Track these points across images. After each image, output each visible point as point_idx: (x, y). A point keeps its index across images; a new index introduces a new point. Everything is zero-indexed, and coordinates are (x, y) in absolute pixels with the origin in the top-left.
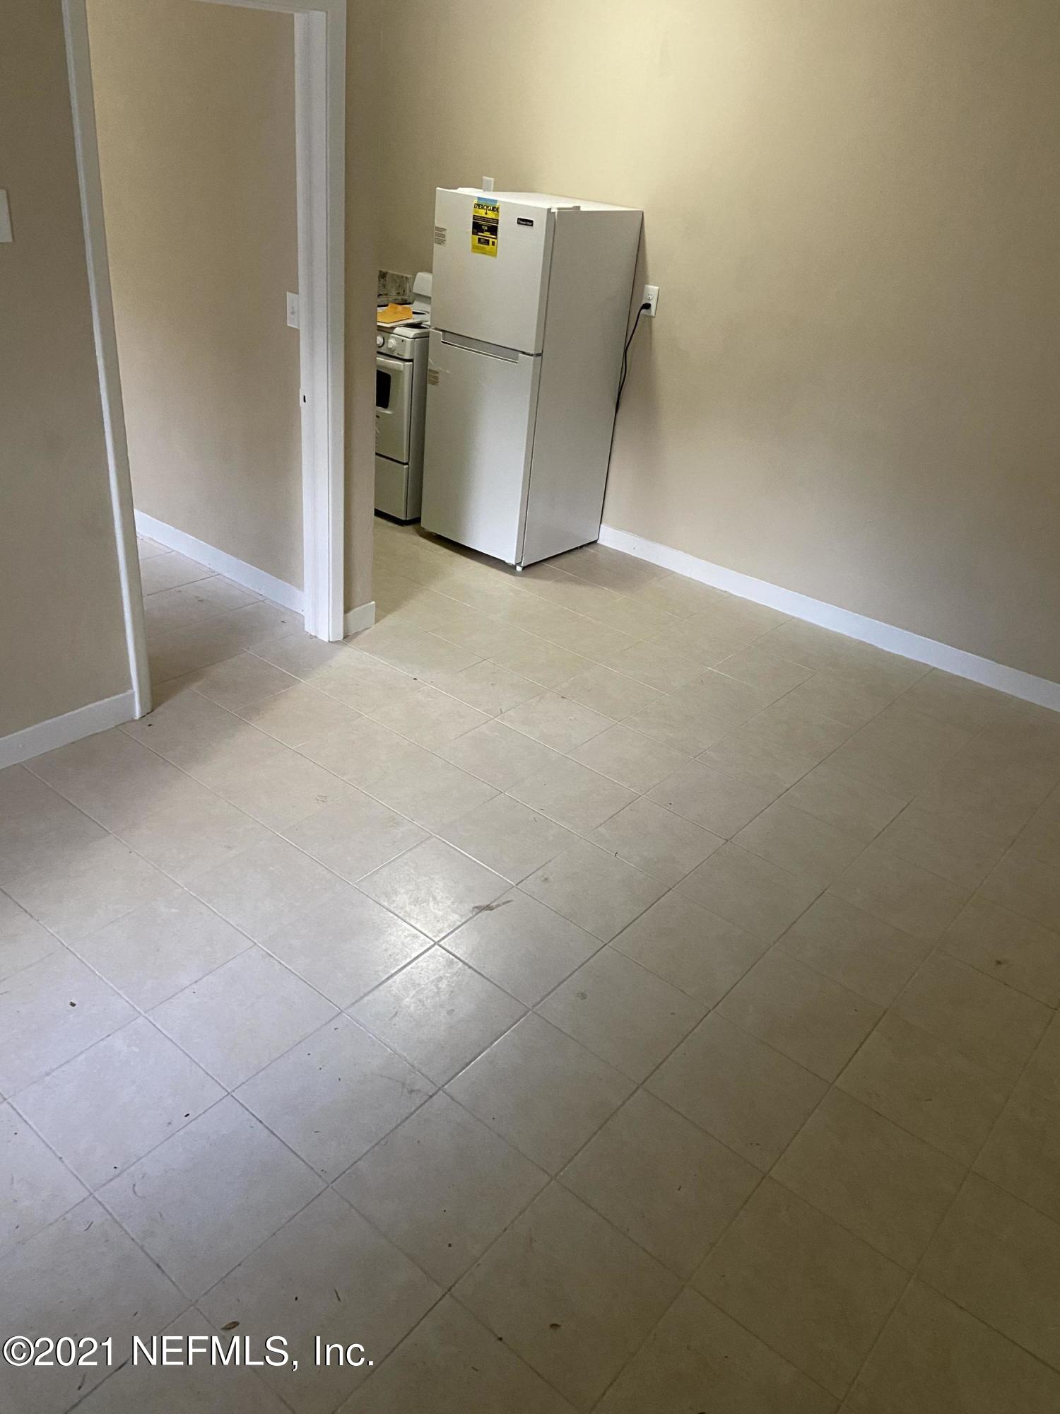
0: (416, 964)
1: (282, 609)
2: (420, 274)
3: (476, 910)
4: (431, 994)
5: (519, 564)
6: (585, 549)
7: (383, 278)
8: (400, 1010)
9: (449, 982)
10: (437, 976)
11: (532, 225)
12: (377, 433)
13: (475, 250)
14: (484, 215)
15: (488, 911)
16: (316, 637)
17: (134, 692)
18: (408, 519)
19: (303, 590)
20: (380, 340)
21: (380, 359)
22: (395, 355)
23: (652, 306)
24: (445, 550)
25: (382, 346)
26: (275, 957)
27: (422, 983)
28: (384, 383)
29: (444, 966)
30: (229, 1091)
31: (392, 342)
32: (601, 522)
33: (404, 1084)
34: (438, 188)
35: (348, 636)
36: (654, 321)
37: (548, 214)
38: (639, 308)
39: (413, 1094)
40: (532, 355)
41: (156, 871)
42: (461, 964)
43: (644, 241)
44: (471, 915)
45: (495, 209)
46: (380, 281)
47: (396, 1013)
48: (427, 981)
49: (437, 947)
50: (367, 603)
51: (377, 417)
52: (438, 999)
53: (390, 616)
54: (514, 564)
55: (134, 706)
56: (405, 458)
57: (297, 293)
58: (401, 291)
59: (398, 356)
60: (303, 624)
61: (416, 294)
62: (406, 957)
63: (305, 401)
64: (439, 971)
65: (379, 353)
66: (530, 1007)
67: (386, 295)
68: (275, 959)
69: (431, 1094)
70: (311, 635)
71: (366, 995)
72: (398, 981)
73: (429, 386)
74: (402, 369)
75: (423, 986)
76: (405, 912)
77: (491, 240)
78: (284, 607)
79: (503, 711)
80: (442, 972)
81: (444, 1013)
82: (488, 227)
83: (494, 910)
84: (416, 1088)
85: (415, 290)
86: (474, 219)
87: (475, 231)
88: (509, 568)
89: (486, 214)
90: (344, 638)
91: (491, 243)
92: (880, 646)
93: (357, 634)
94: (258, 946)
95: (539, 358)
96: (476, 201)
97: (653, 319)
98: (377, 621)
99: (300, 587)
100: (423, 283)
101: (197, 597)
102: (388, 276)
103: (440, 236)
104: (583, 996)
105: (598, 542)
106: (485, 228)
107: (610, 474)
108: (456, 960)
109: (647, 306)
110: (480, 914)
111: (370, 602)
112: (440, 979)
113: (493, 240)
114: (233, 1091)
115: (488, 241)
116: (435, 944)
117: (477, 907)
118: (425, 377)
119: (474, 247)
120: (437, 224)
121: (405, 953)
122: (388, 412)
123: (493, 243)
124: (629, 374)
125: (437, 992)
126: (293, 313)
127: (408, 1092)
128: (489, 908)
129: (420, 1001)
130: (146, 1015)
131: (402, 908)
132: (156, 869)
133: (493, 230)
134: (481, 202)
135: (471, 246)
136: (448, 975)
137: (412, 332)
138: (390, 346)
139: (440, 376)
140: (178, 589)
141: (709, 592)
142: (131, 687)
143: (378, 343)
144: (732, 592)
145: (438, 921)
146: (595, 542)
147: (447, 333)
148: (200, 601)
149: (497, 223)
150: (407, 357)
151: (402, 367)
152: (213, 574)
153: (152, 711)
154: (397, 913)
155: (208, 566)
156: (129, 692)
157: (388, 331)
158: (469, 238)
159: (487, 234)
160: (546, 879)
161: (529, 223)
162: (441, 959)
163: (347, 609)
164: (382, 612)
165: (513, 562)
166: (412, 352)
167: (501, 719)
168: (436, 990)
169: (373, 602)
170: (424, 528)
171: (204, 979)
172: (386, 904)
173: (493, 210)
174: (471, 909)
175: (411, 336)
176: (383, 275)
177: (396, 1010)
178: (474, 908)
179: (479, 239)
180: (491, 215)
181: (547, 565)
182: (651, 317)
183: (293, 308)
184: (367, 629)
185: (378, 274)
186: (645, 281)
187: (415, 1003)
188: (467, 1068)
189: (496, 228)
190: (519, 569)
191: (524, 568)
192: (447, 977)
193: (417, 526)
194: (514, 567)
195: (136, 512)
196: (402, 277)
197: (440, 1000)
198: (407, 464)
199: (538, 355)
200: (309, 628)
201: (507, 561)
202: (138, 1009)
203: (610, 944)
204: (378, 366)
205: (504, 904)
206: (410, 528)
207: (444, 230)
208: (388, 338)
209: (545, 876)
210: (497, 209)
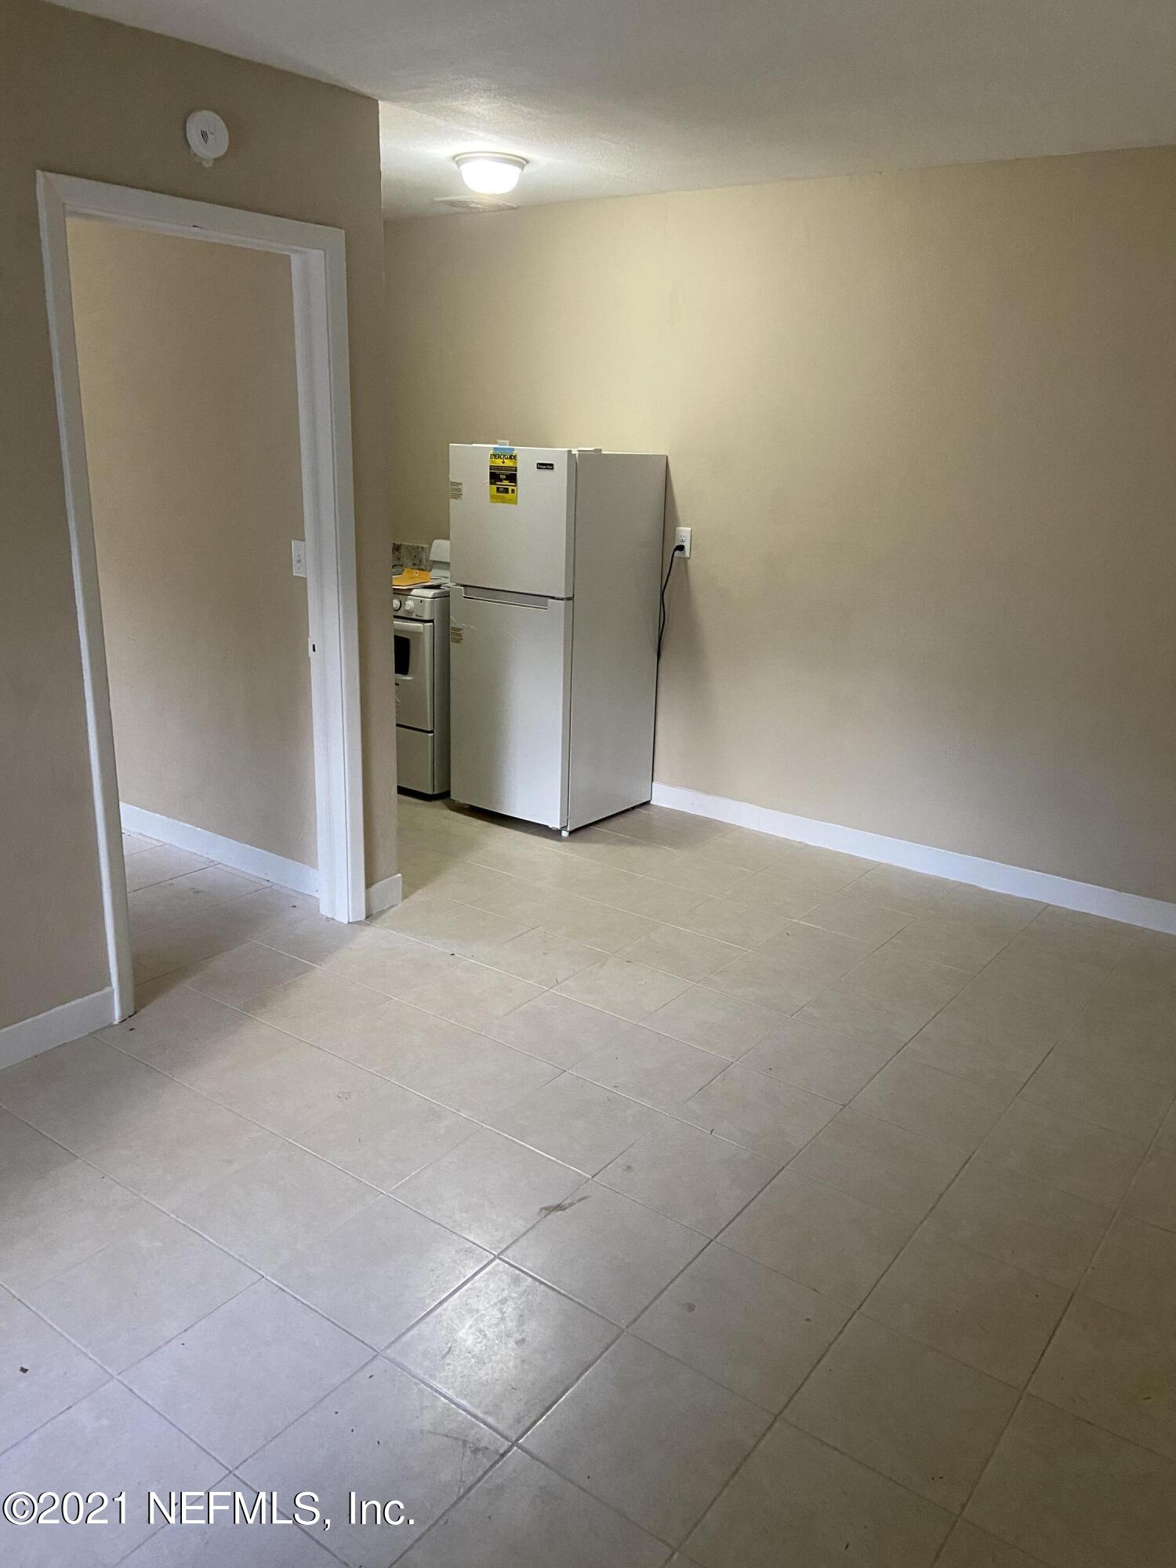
0: (473, 1284)
1: (293, 893)
2: (436, 542)
3: (543, 1211)
4: (495, 1321)
5: (564, 828)
6: (637, 810)
7: (397, 551)
8: (454, 1345)
9: (517, 1303)
10: (500, 1298)
11: (553, 469)
12: (397, 702)
13: (495, 500)
14: (501, 465)
15: (560, 1212)
16: (333, 919)
17: (113, 990)
18: (435, 793)
19: (318, 869)
20: (396, 603)
21: (397, 622)
22: (414, 617)
23: (686, 547)
24: (480, 822)
25: (399, 609)
26: (288, 1291)
27: (481, 1308)
28: (403, 650)
29: (509, 1285)
30: (231, 1469)
31: (410, 604)
32: (652, 781)
33: (465, 1442)
34: (451, 444)
35: (371, 915)
36: (690, 562)
37: (568, 456)
38: (673, 550)
39: (480, 1455)
40: (562, 599)
41: (135, 1198)
42: (530, 1279)
43: (670, 481)
44: (539, 1218)
45: (512, 457)
46: (393, 553)
47: (450, 1348)
48: (487, 1306)
49: (497, 1261)
50: (391, 876)
51: (397, 684)
52: (503, 1327)
53: (420, 891)
54: (559, 827)
55: (113, 1008)
56: (429, 726)
57: (304, 540)
58: (418, 562)
59: (417, 618)
60: (318, 908)
61: (435, 562)
62: (458, 1278)
63: (314, 650)
64: (503, 1290)
65: (395, 617)
66: (624, 1327)
67: (401, 566)
68: (288, 1293)
69: (502, 1452)
70: (327, 918)
71: (409, 1329)
72: (449, 1308)
73: (452, 644)
74: (422, 630)
75: (482, 1312)
76: (455, 1221)
77: (510, 488)
78: (295, 891)
79: (559, 980)
80: (506, 1292)
81: (512, 1344)
82: (507, 476)
83: (567, 1210)
84: (482, 1445)
85: (432, 557)
86: (490, 469)
87: (493, 481)
88: (554, 834)
89: (503, 462)
90: (367, 917)
91: (510, 491)
92: (984, 887)
93: (383, 912)
94: (266, 1279)
95: (571, 602)
96: (492, 452)
97: (689, 561)
98: (405, 897)
99: (314, 865)
100: (440, 549)
101: (192, 889)
102: (402, 548)
103: (456, 491)
104: (691, 1308)
105: (651, 802)
106: (503, 478)
107: (658, 728)
108: (523, 1275)
109: (681, 548)
110: (550, 1217)
111: (395, 874)
112: (504, 1301)
113: (513, 488)
114: (237, 1468)
115: (507, 489)
116: (495, 1257)
117: (546, 1208)
118: (447, 635)
119: (492, 497)
120: (452, 479)
121: (457, 1272)
122: (408, 678)
123: (513, 491)
124: (668, 620)
125: (502, 1318)
126: (299, 561)
127: (472, 1452)
128: (559, 1207)
129: (480, 1331)
130: (119, 1377)
131: (450, 1217)
132: (136, 1195)
133: (512, 478)
134: (496, 452)
135: (489, 497)
136: (515, 1295)
137: (430, 593)
138: (408, 608)
139: (464, 634)
140: (170, 882)
141: (782, 844)
142: (110, 984)
143: (395, 606)
144: (807, 842)
145: (497, 1229)
146: (647, 803)
147: (468, 588)
148: (195, 892)
149: (516, 471)
150: (426, 617)
151: (422, 628)
152: (212, 864)
153: (136, 1013)
154: (443, 1223)
155: (206, 856)
156: (107, 990)
157: (404, 593)
158: (486, 488)
159: (506, 482)
160: (629, 1167)
161: (549, 467)
162: (505, 1277)
163: (369, 884)
164: (410, 887)
165: (558, 827)
166: (432, 610)
167: (556, 990)
168: (500, 1316)
169: (399, 875)
170: (454, 800)
171: (197, 1326)
172: (428, 1214)
173: (511, 458)
174: (538, 1210)
175: (430, 596)
176: (397, 548)
177: (449, 1345)
178: (542, 1209)
179: (498, 489)
180: (508, 463)
181: (596, 828)
182: (685, 559)
183: (299, 556)
184: (393, 906)
185: (391, 546)
186: (676, 523)
187: (474, 1333)
188: (549, 1413)
189: (515, 475)
190: (565, 834)
191: (571, 833)
192: (514, 1298)
193: (446, 800)
194: (559, 832)
195: (121, 804)
196: (418, 547)
197: (505, 1327)
198: (431, 732)
199: (568, 599)
200: (325, 911)
201: (550, 826)
202: (110, 1370)
203: (717, 1240)
204: (396, 630)
205: (580, 1200)
206: (438, 803)
207: (461, 484)
208: (406, 600)
209: (628, 1164)
210: (515, 457)
